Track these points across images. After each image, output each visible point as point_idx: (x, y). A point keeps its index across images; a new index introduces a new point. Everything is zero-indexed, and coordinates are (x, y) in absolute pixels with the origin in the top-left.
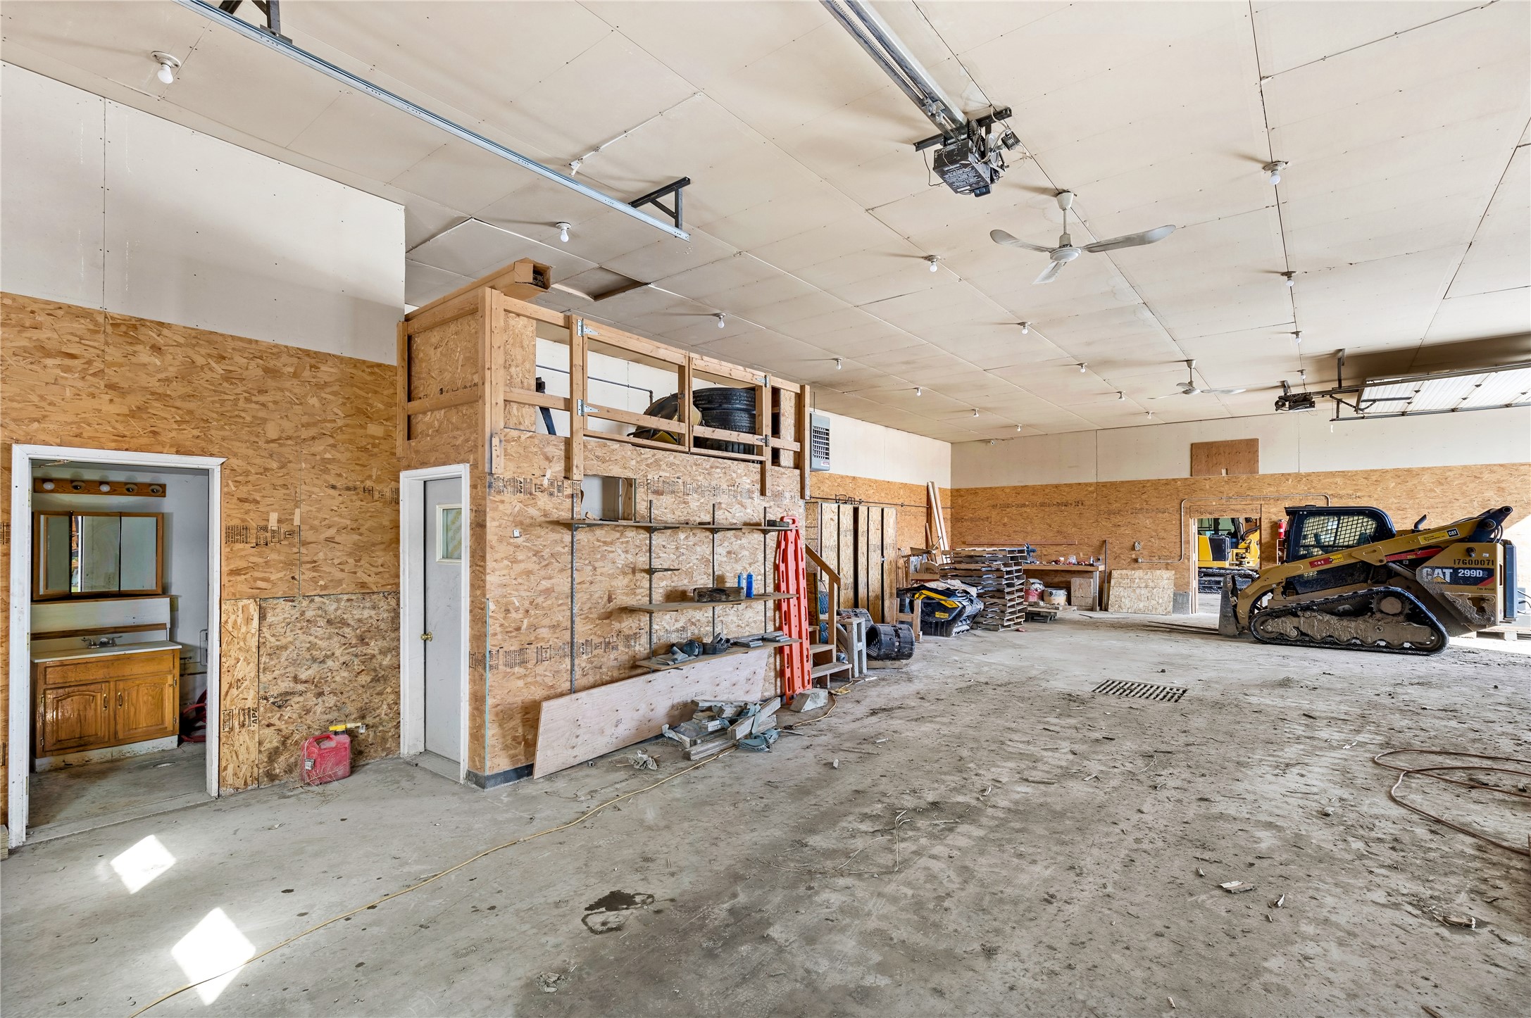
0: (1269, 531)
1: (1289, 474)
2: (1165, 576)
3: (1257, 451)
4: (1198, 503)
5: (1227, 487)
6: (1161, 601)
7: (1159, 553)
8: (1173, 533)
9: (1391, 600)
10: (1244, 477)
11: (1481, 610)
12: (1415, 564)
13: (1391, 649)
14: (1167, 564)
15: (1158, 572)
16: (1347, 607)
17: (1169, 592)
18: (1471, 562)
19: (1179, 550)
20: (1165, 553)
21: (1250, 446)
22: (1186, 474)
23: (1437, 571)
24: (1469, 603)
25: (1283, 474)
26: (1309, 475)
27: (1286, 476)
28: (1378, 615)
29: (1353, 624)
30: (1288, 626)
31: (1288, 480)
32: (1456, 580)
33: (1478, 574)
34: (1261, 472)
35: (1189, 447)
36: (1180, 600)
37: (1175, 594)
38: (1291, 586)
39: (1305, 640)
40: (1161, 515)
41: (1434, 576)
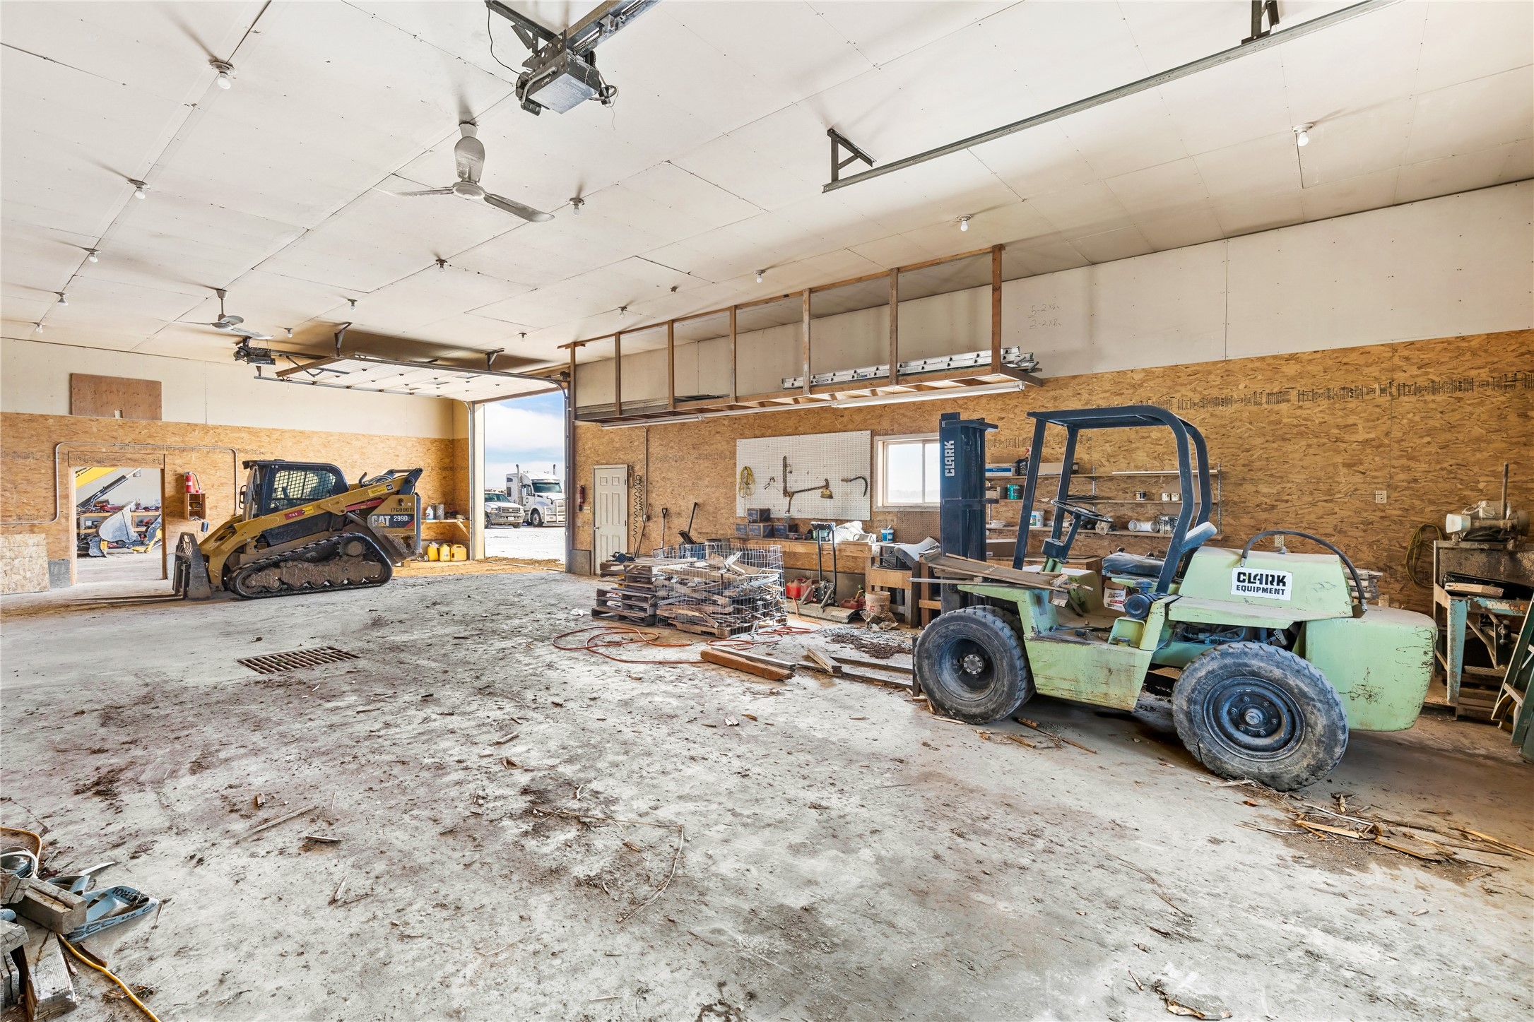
0: (173, 483)
1: (196, 425)
2: (31, 542)
3: (159, 395)
4: (82, 449)
5: (121, 432)
6: (28, 575)
7: (19, 511)
8: (42, 484)
9: (355, 543)
10: (144, 422)
11: (408, 546)
12: (365, 513)
13: (353, 585)
14: (33, 525)
15: (18, 537)
16: (313, 554)
17: (40, 561)
18: (401, 510)
19: (51, 507)
20: (29, 511)
21: (153, 388)
22: (62, 409)
23: (382, 518)
24: (402, 541)
25: (189, 424)
26: (216, 427)
27: (192, 427)
28: (345, 558)
29: (326, 569)
30: (272, 578)
31: (194, 430)
32: (394, 524)
33: (405, 518)
34: (164, 419)
35: (67, 377)
36: (58, 571)
37: (50, 564)
38: (264, 540)
39: (287, 590)
40: (20, 461)
41: (378, 521)
